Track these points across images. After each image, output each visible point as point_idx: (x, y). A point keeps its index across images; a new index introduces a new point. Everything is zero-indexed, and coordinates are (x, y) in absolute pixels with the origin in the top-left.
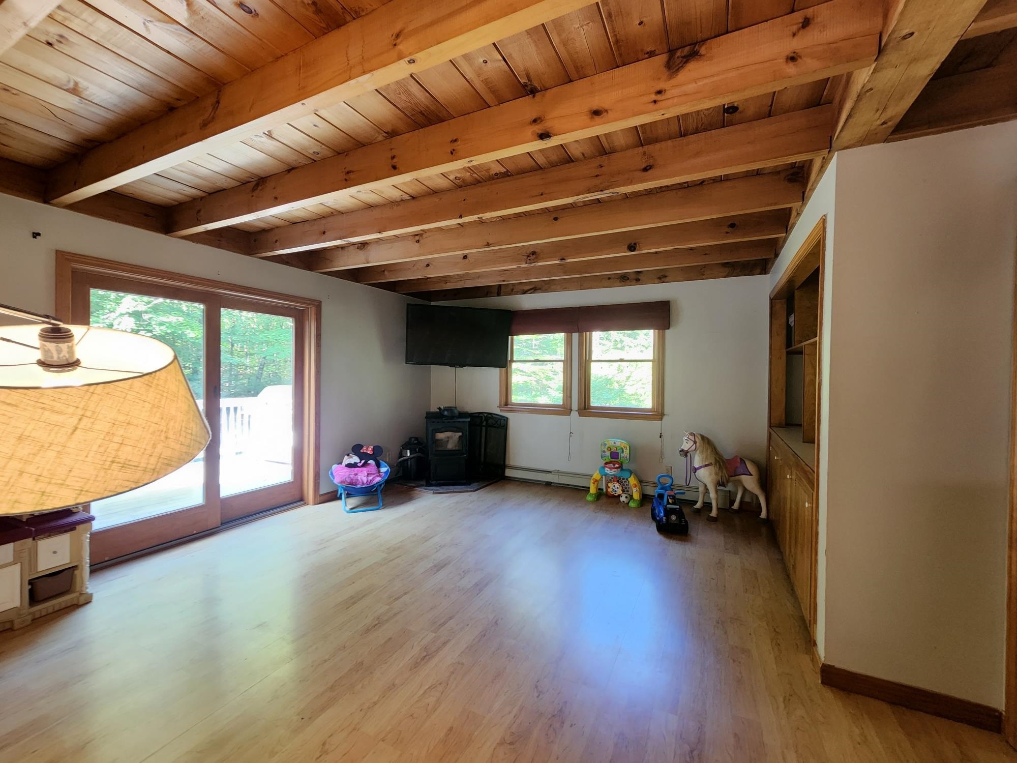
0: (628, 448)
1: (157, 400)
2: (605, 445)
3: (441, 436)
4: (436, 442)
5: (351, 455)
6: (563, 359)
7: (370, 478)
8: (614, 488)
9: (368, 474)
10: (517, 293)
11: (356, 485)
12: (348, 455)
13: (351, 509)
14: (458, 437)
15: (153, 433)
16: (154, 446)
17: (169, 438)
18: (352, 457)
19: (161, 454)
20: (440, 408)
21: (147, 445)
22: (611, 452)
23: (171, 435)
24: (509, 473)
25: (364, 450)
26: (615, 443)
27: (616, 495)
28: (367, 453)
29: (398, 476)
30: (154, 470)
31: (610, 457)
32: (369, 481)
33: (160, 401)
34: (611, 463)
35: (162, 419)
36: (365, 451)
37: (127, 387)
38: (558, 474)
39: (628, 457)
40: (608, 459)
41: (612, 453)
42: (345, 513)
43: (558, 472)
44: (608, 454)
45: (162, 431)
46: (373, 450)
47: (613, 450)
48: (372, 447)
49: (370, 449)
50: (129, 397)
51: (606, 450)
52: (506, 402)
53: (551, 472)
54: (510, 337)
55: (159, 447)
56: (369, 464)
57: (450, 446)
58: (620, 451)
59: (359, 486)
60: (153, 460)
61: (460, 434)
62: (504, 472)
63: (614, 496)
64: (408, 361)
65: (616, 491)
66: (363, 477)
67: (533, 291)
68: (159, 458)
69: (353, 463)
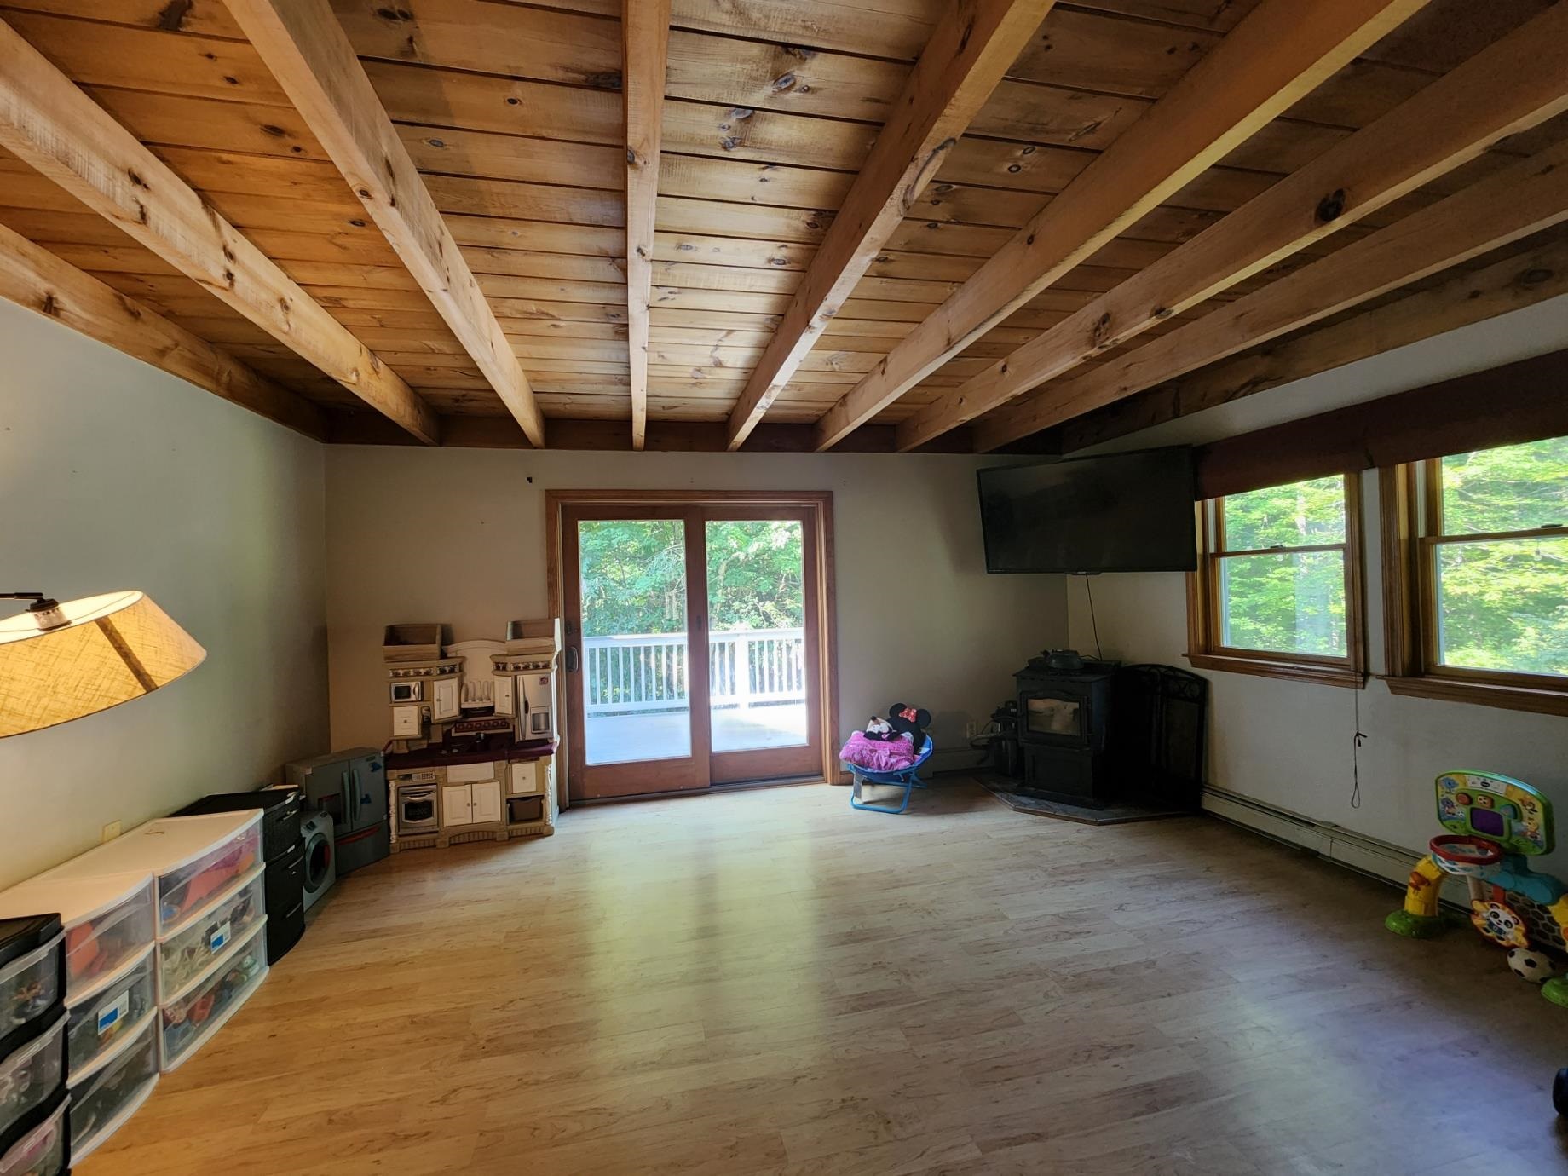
0: (1539, 807)
1: (44, 659)
2: (1451, 784)
3: (1038, 705)
4: (1028, 713)
5: (878, 719)
6: (1343, 541)
7: (893, 760)
8: (1494, 921)
9: (891, 754)
10: (1213, 403)
11: (867, 768)
12: (874, 719)
13: (865, 803)
14: (1071, 710)
15: (38, 687)
16: (39, 699)
17: (59, 693)
18: (879, 723)
19: (47, 706)
20: (1046, 653)
21: (31, 697)
22: (1472, 810)
23: (60, 689)
24: (1211, 804)
25: (904, 714)
26: (1485, 785)
27: (1503, 943)
28: (907, 719)
29: (981, 766)
30: (40, 719)
31: (1469, 825)
32: (889, 764)
33: (47, 660)
34: (1471, 842)
35: (49, 675)
36: (905, 716)
37: (9, 649)
38: (1331, 834)
39: (1542, 833)
40: (1465, 828)
41: (1475, 814)
42: (851, 806)
43: (1334, 830)
44: (1462, 812)
45: (49, 686)
46: (917, 715)
47: (1480, 802)
48: (915, 711)
49: (912, 714)
50: (10, 657)
51: (1453, 798)
52: (1207, 647)
53: (1313, 825)
54: (1198, 505)
55: (45, 701)
56: (902, 737)
57: (1057, 726)
58: (1506, 814)
59: (869, 770)
60: (38, 711)
61: (1076, 705)
62: (1199, 801)
63: (1491, 944)
64: (991, 568)
65: (1500, 931)
66: (883, 754)
67: (1248, 389)
68: (45, 709)
69: (876, 732)
